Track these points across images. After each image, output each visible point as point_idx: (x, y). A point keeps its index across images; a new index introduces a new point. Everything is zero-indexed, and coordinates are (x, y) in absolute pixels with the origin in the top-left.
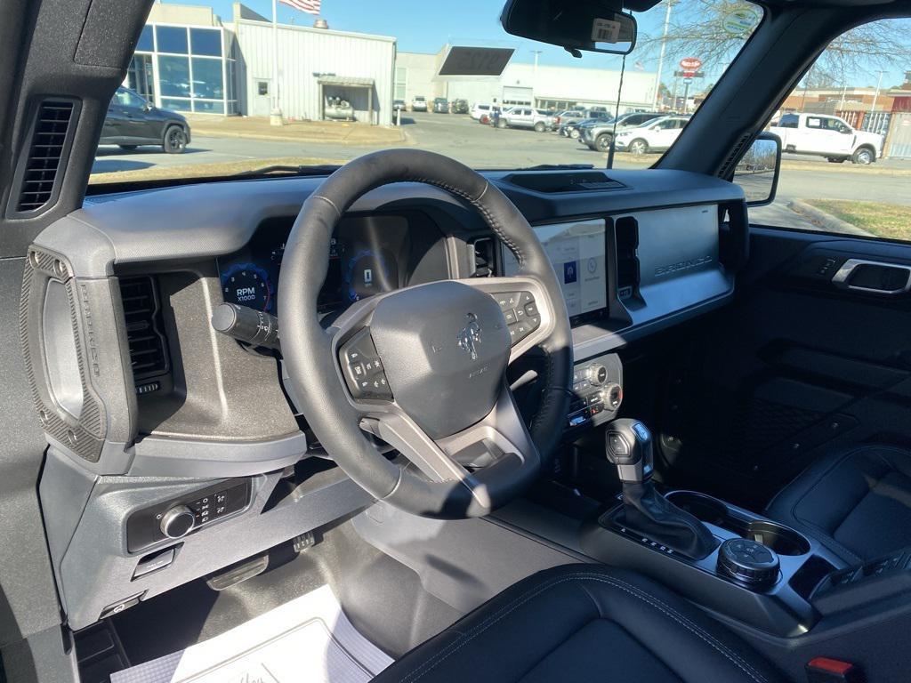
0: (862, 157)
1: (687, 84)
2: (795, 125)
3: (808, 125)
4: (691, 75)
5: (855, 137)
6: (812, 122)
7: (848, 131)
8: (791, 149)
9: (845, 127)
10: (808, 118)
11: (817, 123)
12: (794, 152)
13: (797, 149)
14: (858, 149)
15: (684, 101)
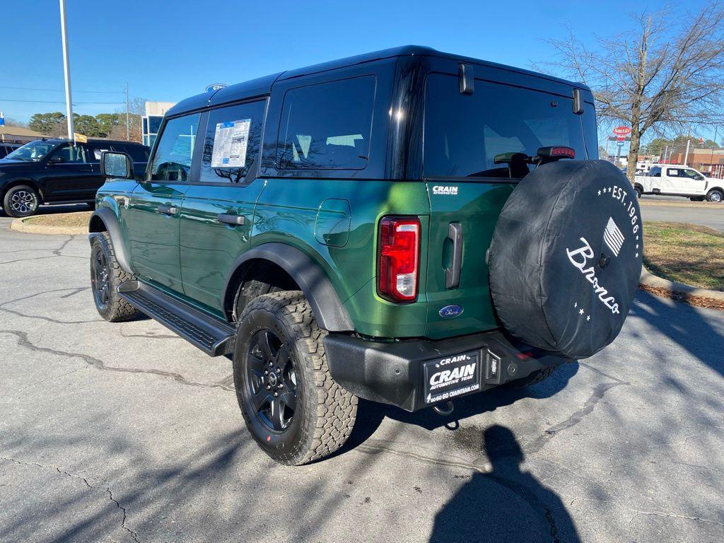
0: (714, 196)
1: (620, 146)
2: (659, 175)
3: (668, 174)
4: (623, 139)
5: (707, 183)
6: (671, 172)
7: (701, 179)
8: (657, 191)
9: (699, 175)
10: (668, 170)
11: (675, 173)
12: (659, 193)
13: (661, 191)
14: (710, 191)
15: (618, 159)
